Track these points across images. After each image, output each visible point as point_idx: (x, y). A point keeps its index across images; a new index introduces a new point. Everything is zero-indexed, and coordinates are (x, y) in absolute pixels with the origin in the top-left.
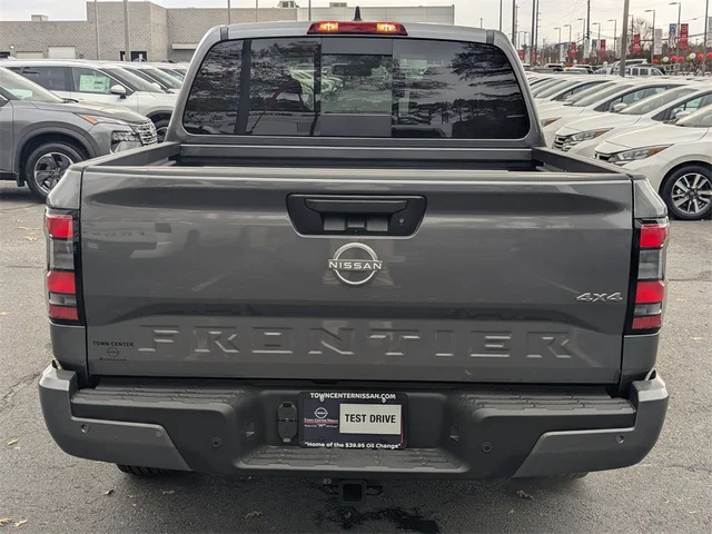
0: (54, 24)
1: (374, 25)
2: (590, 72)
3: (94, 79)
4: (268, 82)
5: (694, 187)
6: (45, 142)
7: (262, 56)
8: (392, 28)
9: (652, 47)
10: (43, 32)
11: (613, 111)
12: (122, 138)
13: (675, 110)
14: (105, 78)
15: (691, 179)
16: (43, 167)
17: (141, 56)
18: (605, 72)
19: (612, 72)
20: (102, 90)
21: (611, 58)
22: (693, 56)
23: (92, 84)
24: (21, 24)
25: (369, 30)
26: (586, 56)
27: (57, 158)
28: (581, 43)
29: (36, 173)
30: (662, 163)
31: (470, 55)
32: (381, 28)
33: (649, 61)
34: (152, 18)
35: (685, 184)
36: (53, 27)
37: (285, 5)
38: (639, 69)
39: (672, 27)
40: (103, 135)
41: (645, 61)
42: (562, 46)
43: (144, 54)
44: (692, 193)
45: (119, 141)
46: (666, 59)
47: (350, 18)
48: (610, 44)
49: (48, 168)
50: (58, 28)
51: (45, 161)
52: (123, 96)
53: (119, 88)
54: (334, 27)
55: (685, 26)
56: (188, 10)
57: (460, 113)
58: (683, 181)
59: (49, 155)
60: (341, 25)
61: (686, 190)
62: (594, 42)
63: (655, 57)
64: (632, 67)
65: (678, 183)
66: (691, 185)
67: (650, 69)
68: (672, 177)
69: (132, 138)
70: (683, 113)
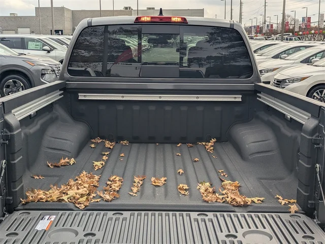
0: (21, 17)
1: (170, 18)
2: (266, 39)
3: (35, 43)
4: (116, 47)
5: (323, 96)
6: (9, 74)
7: (113, 34)
8: (179, 20)
9: (294, 28)
10: (15, 21)
11: (281, 58)
12: (46, 72)
13: (311, 58)
14: (40, 43)
15: (321, 92)
16: (8, 87)
17: (60, 32)
18: (273, 39)
19: (276, 39)
20: (39, 49)
21: (275, 33)
22: (313, 32)
23: (34, 46)
24: (5, 17)
25: (167, 21)
26: (264, 32)
27: (15, 82)
28: (261, 26)
29: (4, 89)
30: (307, 84)
31: (215, 33)
32: (174, 19)
33: (293, 34)
34: (65, 15)
35: (318, 94)
36: (20, 19)
37: (126, 8)
38: (289, 37)
39: (303, 19)
40: (37, 71)
41: (291, 34)
42: (253, 27)
43: (62, 31)
44: (322, 99)
45: (45, 74)
46: (301, 33)
47: (157, 15)
48: (275, 26)
49: (11, 87)
50: (22, 19)
51: (9, 84)
52: (49, 52)
53: (47, 48)
54: (149, 19)
55: (309, 18)
56: (82, 11)
57: (210, 63)
58: (317, 93)
59: (11, 81)
60: (152, 18)
61: (319, 97)
62: (268, 26)
63: (296, 32)
64: (286, 37)
65: (315, 94)
66: (321, 95)
67: (294, 38)
68: (312, 91)
69: (51, 73)
70: (315, 59)
